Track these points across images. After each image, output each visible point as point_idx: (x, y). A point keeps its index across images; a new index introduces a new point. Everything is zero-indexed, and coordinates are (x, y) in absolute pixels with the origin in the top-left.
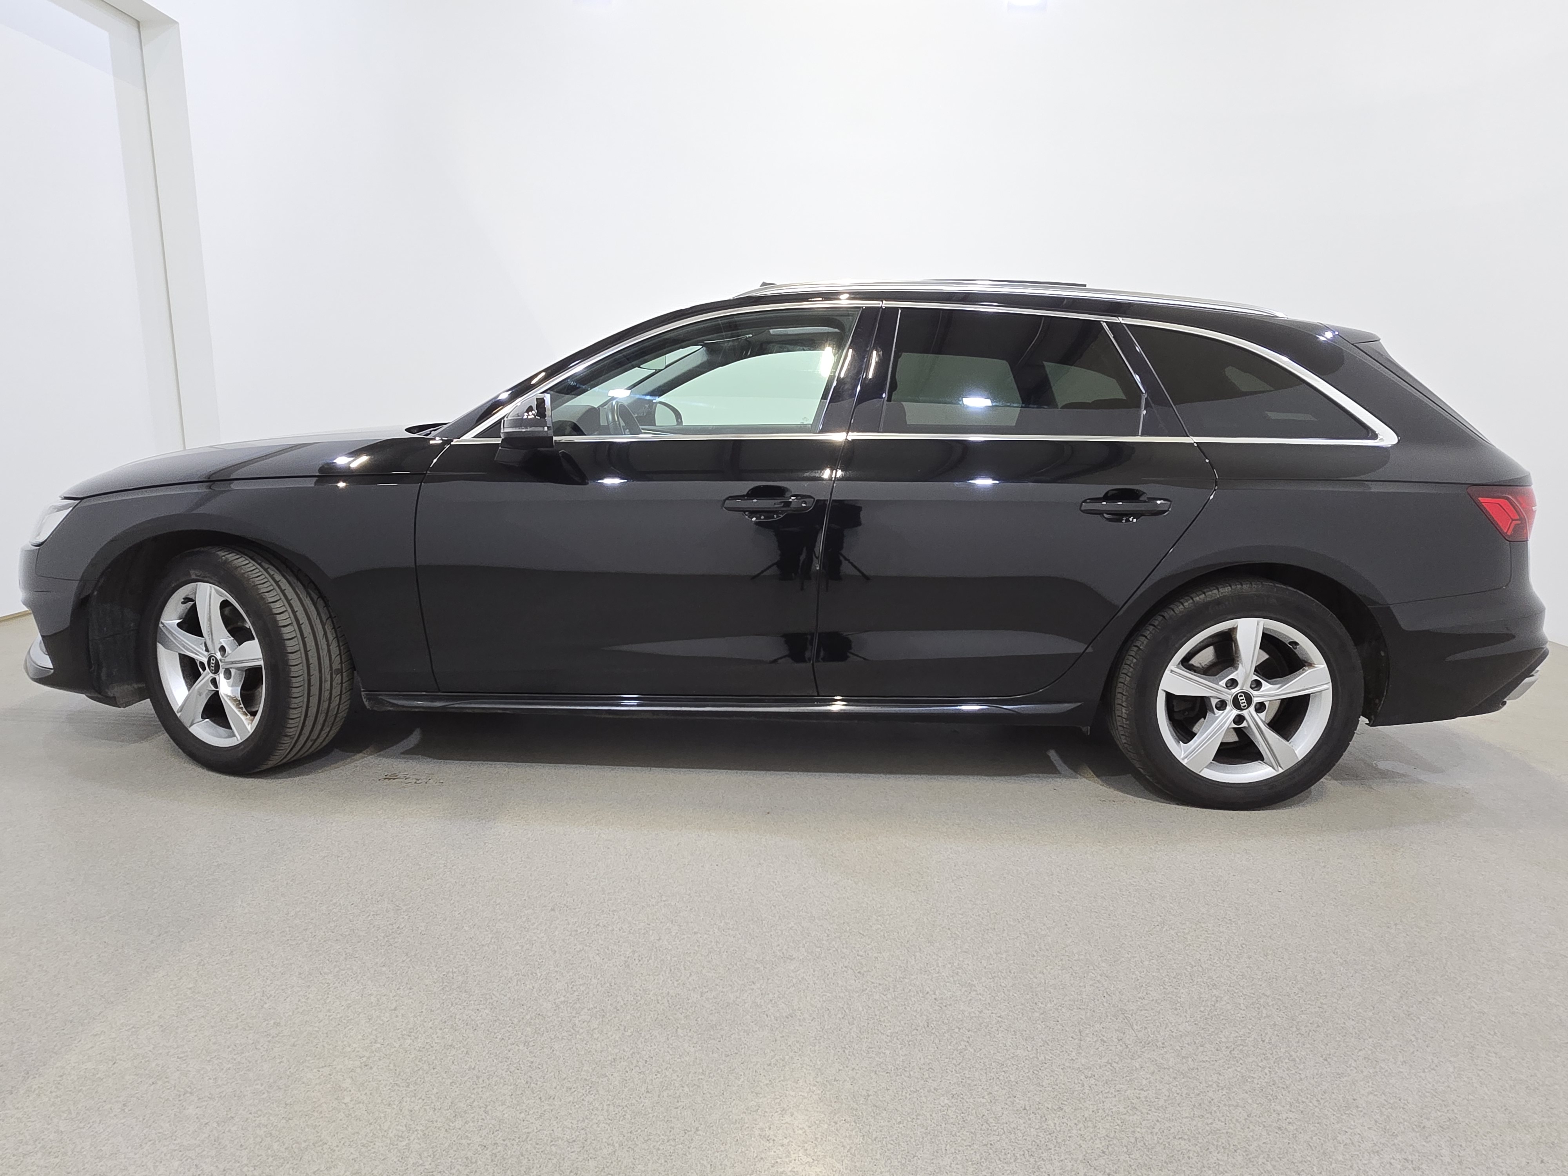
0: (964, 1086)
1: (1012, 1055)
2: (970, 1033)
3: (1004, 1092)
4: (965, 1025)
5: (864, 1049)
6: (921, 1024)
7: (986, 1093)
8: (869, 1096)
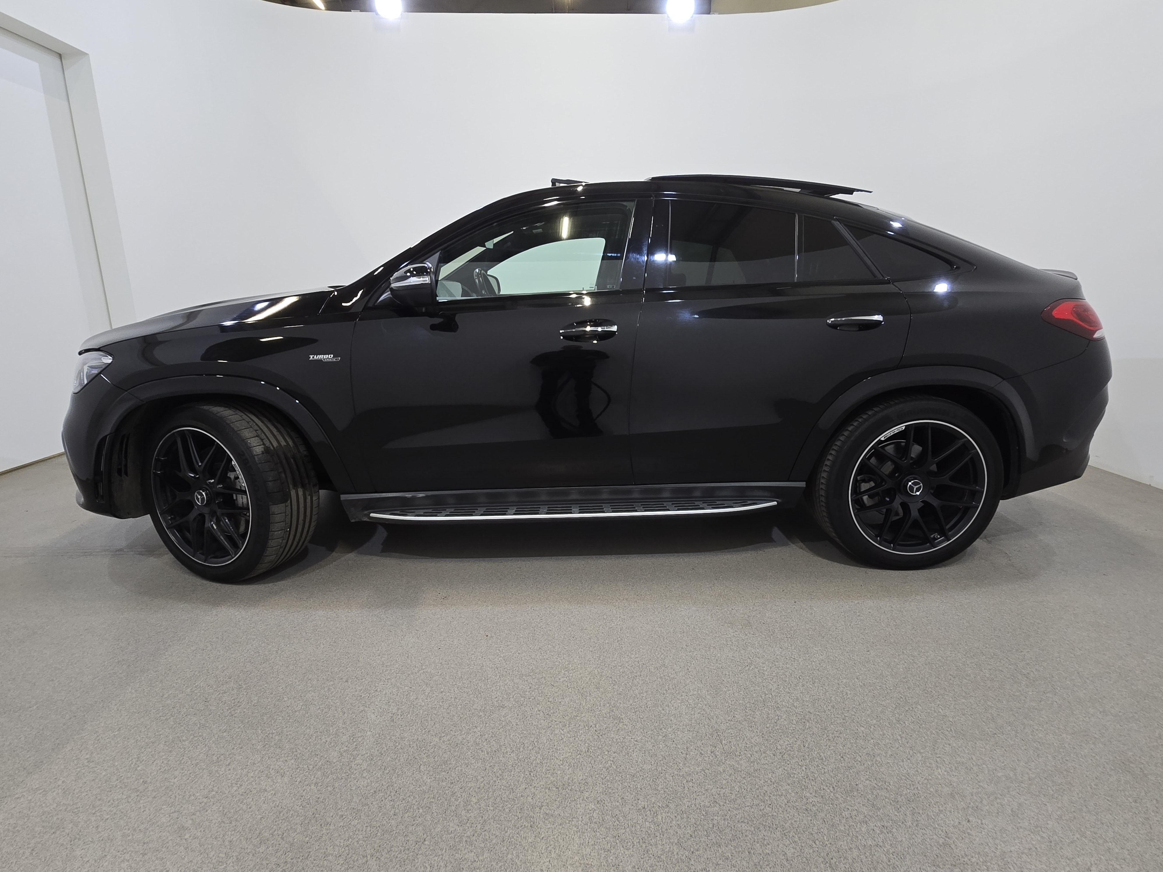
0: (606, 794)
1: (640, 769)
2: (615, 754)
3: (633, 796)
4: (612, 748)
5: (544, 771)
6: (584, 750)
7: (620, 798)
8: (542, 806)
